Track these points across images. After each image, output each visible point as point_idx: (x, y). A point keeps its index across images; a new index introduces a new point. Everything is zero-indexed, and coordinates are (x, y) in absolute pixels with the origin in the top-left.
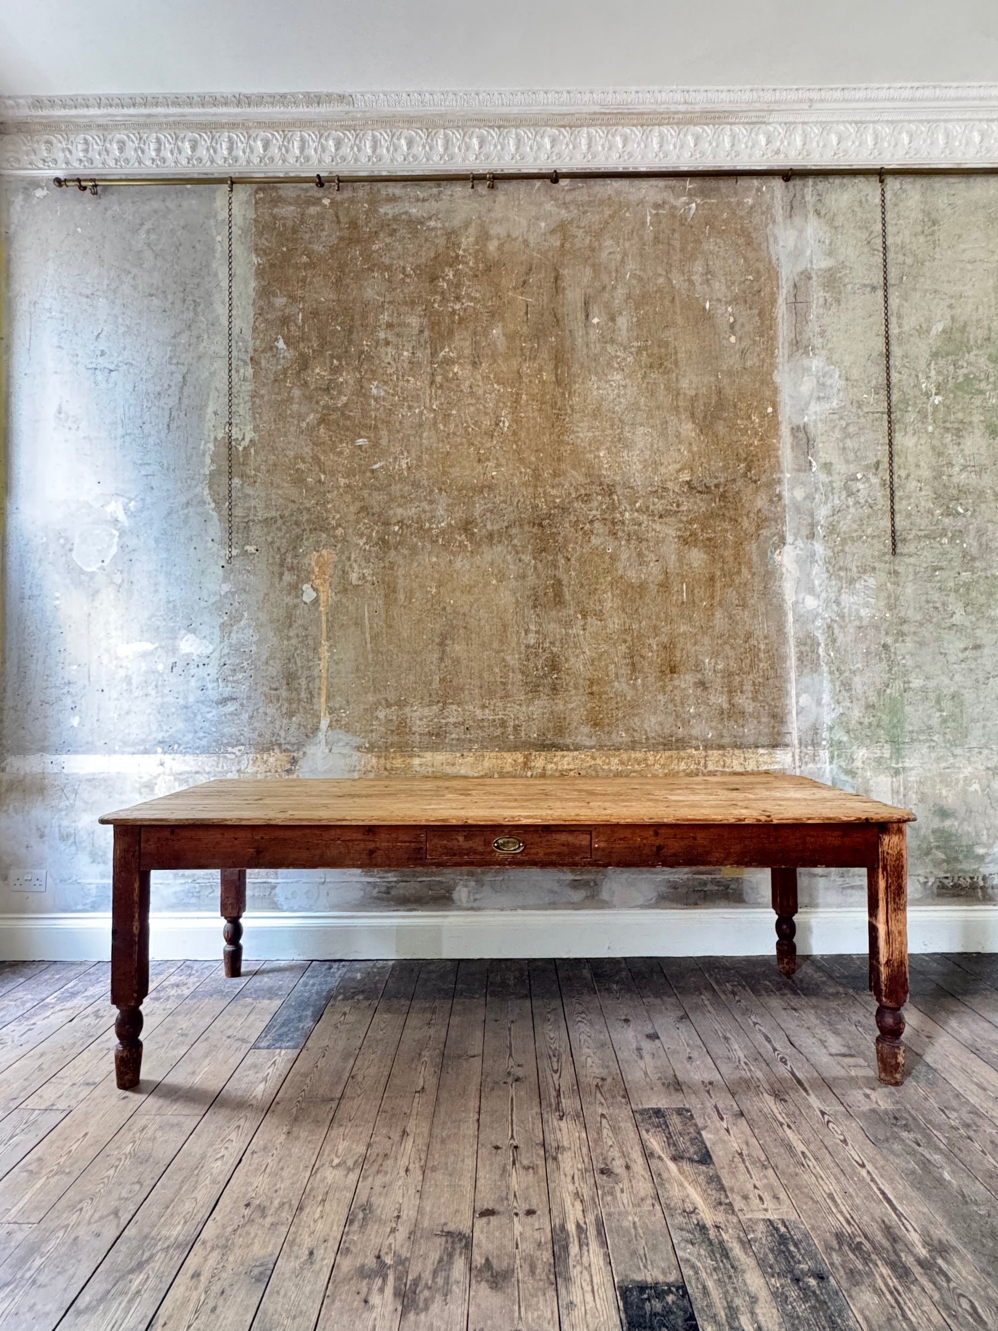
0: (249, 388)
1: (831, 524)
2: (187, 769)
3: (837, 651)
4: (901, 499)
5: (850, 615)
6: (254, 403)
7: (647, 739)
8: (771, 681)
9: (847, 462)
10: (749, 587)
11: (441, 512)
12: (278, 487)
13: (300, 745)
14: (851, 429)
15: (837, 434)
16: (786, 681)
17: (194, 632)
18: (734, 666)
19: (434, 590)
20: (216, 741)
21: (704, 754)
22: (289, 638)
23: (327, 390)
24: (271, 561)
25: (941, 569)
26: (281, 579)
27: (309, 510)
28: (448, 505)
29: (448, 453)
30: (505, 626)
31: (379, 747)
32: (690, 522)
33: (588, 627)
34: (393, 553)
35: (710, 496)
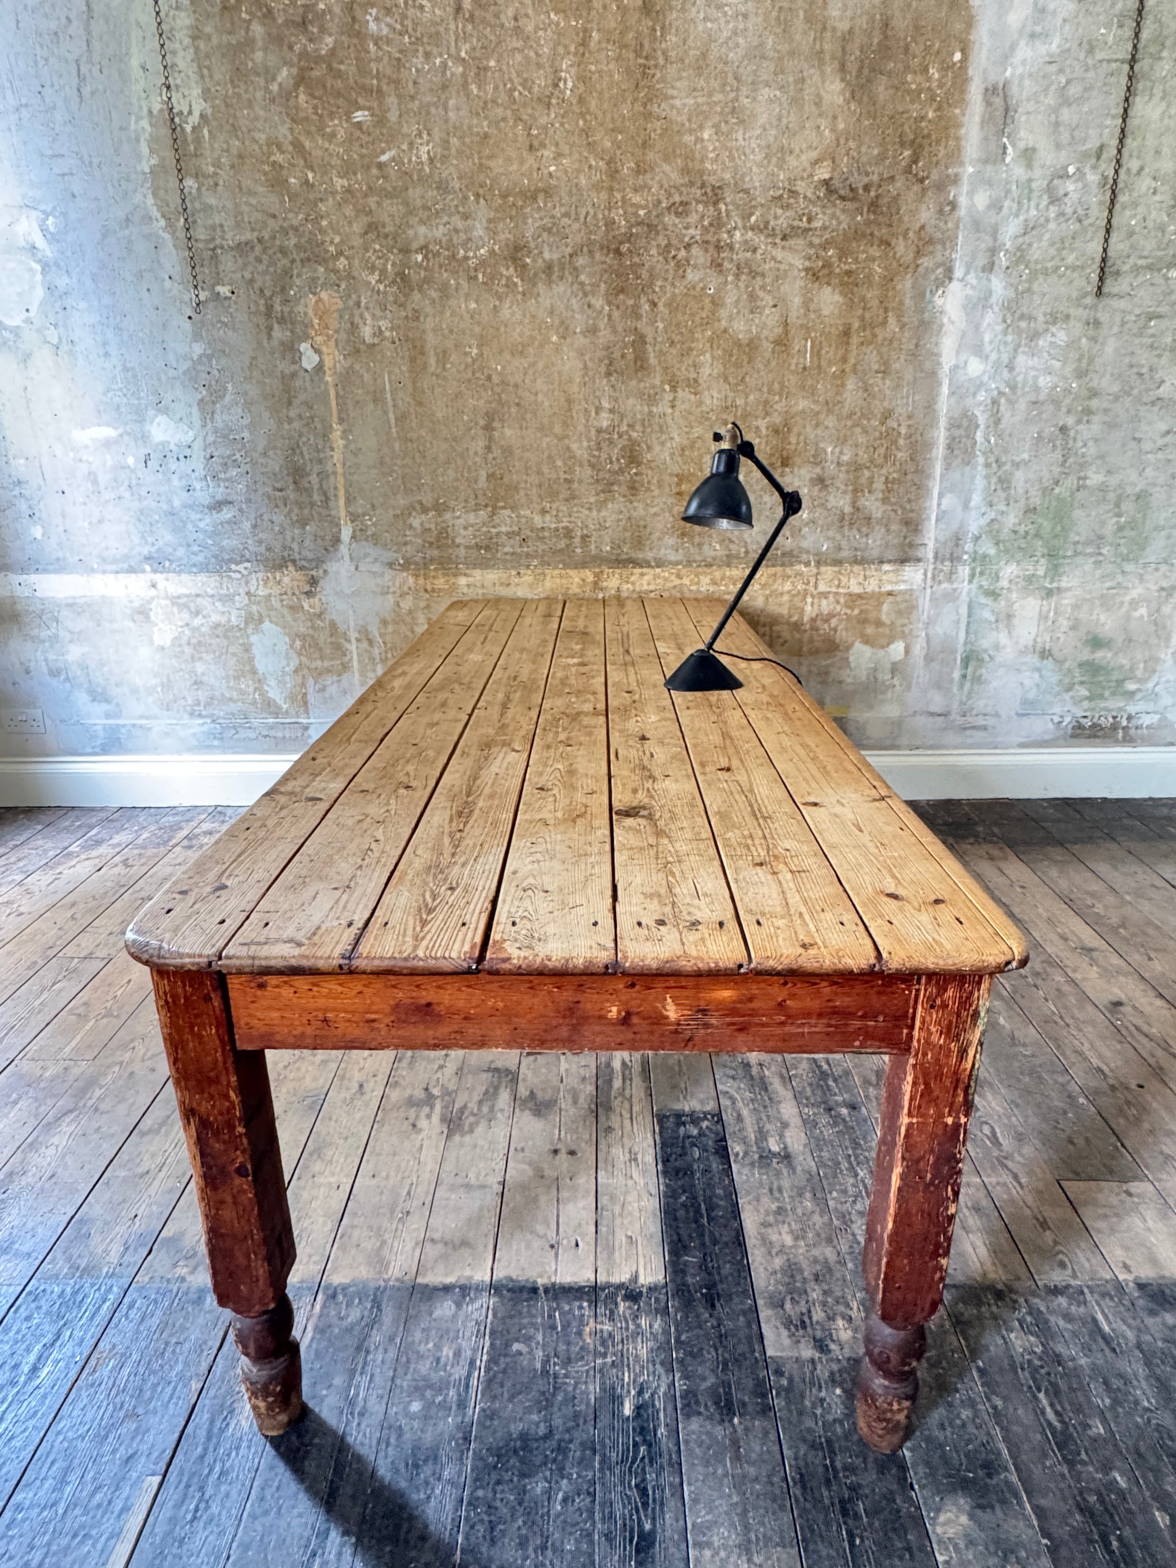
0: (188, 22)
1: (1019, 249)
2: (184, 591)
3: (1000, 436)
4: (1124, 208)
5: (1024, 386)
6: (197, 49)
7: (747, 552)
8: (909, 477)
9: (1058, 146)
10: (895, 344)
11: (479, 231)
12: (251, 193)
13: (319, 562)
14: (1074, 90)
15: (1051, 100)
16: (928, 477)
17: (165, 411)
18: (863, 457)
19: (475, 351)
20: (215, 557)
21: (815, 571)
22: (290, 421)
23: (304, 24)
24: (253, 308)
25: (1159, 317)
26: (270, 337)
27: (296, 229)
28: (490, 221)
29: (486, 136)
30: (569, 401)
31: (417, 564)
32: (824, 246)
33: (677, 403)
34: (416, 296)
35: (856, 205)
